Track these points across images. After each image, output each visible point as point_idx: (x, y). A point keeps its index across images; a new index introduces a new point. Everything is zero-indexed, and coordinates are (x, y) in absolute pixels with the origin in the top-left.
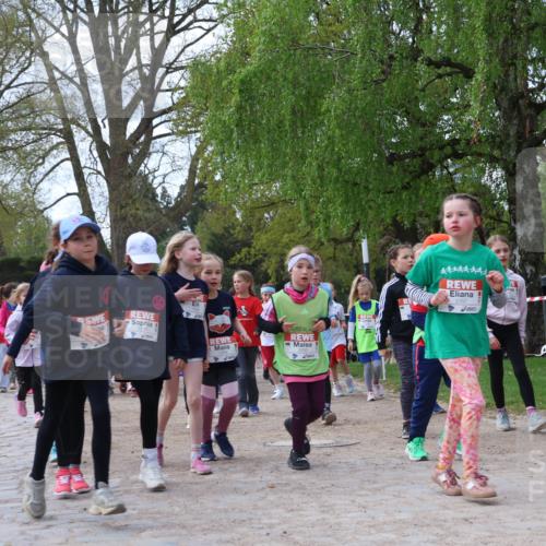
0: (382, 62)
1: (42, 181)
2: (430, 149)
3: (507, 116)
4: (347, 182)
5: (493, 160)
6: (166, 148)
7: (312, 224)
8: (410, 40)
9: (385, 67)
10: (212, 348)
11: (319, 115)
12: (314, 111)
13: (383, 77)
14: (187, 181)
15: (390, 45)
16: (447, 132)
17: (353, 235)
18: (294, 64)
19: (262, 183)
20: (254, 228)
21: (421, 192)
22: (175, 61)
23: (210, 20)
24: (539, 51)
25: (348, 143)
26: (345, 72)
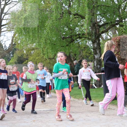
0: (60, 14)
2: (73, 36)
3: (92, 28)
4: (52, 44)
5: (89, 39)
6: (5, 34)
7: (44, 54)
8: (68, 9)
9: (61, 15)
10: (11, 87)
11: (45, 27)
12: (44, 26)
13: (61, 18)
14: (11, 43)
15: (63, 10)
16: (77, 32)
17: (54, 57)
19: (31, 44)
20: (29, 55)
22: (7, 12)
23: (16, 2)
24: (100, 12)
25: (52, 34)
26: (51, 16)
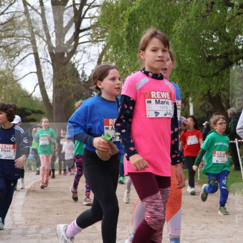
0: (207, 5)
1: (17, 65)
2: (231, 54)
4: (183, 70)
6: (86, 49)
13: (207, 14)
18: (159, 6)
21: (224, 77)
22: (93, 2)
25: (185, 49)
26: (187, 11)
